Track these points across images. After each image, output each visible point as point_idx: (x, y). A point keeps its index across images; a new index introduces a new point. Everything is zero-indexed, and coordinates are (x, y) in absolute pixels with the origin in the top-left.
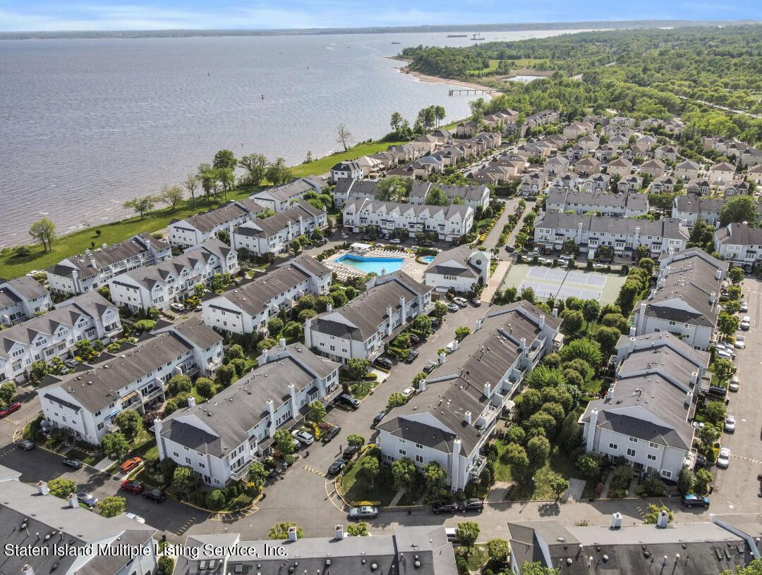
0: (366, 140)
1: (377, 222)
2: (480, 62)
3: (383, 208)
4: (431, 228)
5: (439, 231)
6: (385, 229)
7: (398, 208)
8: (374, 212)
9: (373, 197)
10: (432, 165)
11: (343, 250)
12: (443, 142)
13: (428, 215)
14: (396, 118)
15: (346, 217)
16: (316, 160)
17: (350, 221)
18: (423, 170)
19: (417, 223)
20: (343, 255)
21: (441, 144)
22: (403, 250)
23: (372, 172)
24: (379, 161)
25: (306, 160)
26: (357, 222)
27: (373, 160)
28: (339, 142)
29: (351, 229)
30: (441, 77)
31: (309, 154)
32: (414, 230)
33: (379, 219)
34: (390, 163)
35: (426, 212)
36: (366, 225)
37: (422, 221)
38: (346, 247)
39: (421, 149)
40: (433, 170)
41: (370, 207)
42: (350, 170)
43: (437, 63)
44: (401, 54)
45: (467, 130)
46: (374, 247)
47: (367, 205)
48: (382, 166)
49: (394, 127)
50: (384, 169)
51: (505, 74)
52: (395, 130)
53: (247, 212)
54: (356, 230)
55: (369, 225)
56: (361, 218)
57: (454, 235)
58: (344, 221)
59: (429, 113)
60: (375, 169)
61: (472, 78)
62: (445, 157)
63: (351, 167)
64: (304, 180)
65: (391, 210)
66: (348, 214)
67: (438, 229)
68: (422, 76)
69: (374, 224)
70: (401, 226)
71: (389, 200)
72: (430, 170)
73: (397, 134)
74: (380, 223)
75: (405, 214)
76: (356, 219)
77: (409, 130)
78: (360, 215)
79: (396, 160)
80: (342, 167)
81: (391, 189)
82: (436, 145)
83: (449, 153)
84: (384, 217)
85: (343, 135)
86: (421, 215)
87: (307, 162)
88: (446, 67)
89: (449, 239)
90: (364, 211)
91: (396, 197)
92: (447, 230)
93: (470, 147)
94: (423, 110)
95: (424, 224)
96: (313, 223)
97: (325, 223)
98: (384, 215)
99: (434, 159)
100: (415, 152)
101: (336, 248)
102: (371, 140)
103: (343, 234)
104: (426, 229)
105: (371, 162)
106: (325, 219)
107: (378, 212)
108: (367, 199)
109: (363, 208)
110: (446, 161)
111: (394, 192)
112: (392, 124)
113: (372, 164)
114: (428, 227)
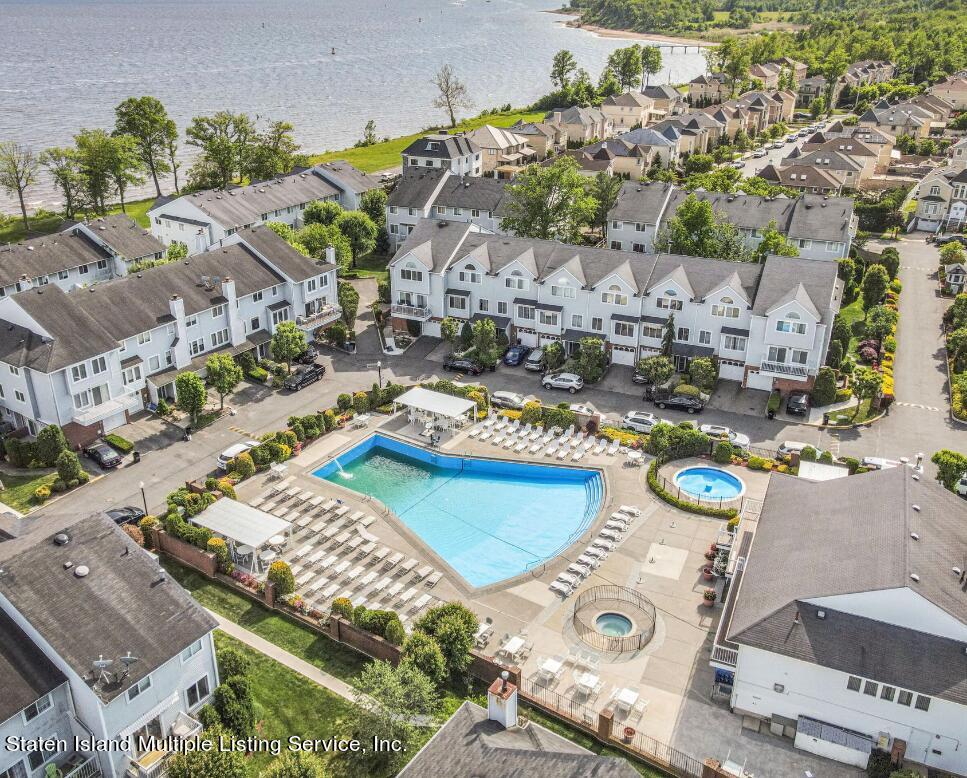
0: (499, 107)
1: (502, 307)
2: (699, 9)
3: (525, 262)
4: (693, 340)
5: (724, 352)
6: (530, 331)
7: (575, 263)
8: (492, 273)
9: (496, 221)
10: (654, 149)
11: (364, 418)
12: (666, 110)
13: (684, 293)
14: (562, 63)
15: (399, 287)
16: (386, 140)
17: (414, 300)
18: (634, 160)
19: (644, 318)
20: (363, 437)
21: (662, 112)
22: (592, 427)
23: (502, 163)
24: (522, 140)
25: (363, 140)
26: (437, 304)
27: (508, 134)
28: (439, 105)
29: (414, 328)
30: (636, 31)
31: (369, 127)
32: (632, 341)
33: (508, 295)
34: (549, 145)
35: (677, 281)
36: (465, 314)
37: (664, 314)
38: (379, 401)
39: (618, 121)
40: (657, 160)
41: (480, 256)
42: (448, 156)
43: (629, 9)
44: (568, 6)
45: (712, 92)
46: (485, 406)
47: (471, 245)
48: (528, 151)
49: (559, 81)
50: (533, 158)
51: (743, 27)
52: (559, 88)
53: (109, 256)
54: (432, 330)
55: (477, 317)
56: (449, 291)
57: (782, 369)
58: (396, 297)
59: (630, 58)
60: (513, 157)
61: (688, 32)
62: (684, 132)
63: (451, 148)
64: (316, 174)
65: (553, 268)
66: (406, 275)
67: (720, 345)
68: (603, 30)
69: (493, 310)
70: (586, 326)
71: (544, 235)
72: (650, 160)
73: (564, 95)
74: (513, 312)
75: (602, 286)
76: (432, 293)
77: (589, 89)
78: (446, 280)
79: (563, 141)
80: (429, 147)
81: (554, 199)
82: (650, 115)
83: (694, 124)
84: (529, 290)
85: (450, 91)
86: (658, 291)
87: (365, 145)
88: (645, 15)
89: (761, 381)
90: (459, 267)
91: (565, 224)
92: (755, 351)
93: (737, 115)
94: (618, 53)
95: (669, 323)
96: (285, 303)
97: (333, 304)
98: (528, 282)
99: (659, 135)
100: (606, 124)
101: (344, 405)
102: (508, 108)
103: (390, 342)
104: (677, 341)
105: (501, 139)
106: (330, 292)
107: (506, 272)
108: (473, 228)
109: (457, 259)
110: (684, 143)
111: (559, 207)
112: (553, 76)
113: (503, 144)
114: (684, 333)
